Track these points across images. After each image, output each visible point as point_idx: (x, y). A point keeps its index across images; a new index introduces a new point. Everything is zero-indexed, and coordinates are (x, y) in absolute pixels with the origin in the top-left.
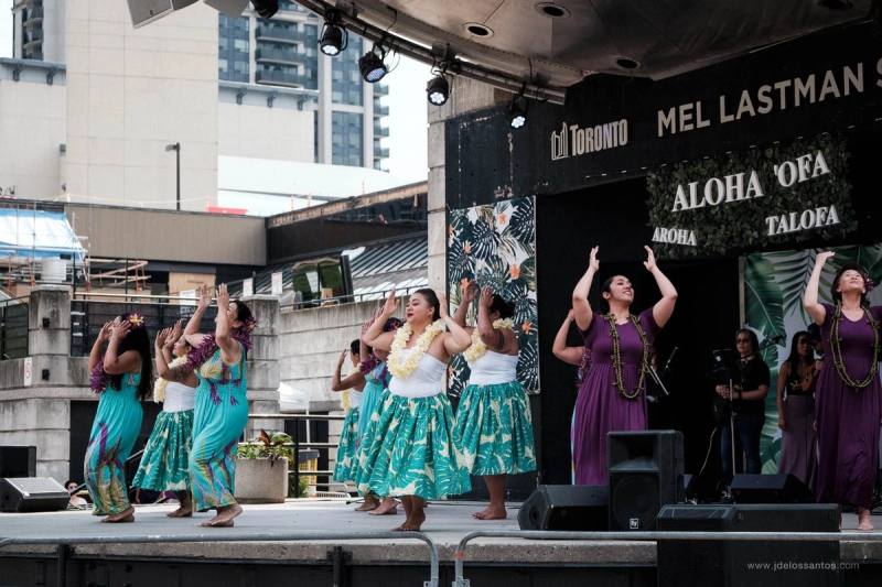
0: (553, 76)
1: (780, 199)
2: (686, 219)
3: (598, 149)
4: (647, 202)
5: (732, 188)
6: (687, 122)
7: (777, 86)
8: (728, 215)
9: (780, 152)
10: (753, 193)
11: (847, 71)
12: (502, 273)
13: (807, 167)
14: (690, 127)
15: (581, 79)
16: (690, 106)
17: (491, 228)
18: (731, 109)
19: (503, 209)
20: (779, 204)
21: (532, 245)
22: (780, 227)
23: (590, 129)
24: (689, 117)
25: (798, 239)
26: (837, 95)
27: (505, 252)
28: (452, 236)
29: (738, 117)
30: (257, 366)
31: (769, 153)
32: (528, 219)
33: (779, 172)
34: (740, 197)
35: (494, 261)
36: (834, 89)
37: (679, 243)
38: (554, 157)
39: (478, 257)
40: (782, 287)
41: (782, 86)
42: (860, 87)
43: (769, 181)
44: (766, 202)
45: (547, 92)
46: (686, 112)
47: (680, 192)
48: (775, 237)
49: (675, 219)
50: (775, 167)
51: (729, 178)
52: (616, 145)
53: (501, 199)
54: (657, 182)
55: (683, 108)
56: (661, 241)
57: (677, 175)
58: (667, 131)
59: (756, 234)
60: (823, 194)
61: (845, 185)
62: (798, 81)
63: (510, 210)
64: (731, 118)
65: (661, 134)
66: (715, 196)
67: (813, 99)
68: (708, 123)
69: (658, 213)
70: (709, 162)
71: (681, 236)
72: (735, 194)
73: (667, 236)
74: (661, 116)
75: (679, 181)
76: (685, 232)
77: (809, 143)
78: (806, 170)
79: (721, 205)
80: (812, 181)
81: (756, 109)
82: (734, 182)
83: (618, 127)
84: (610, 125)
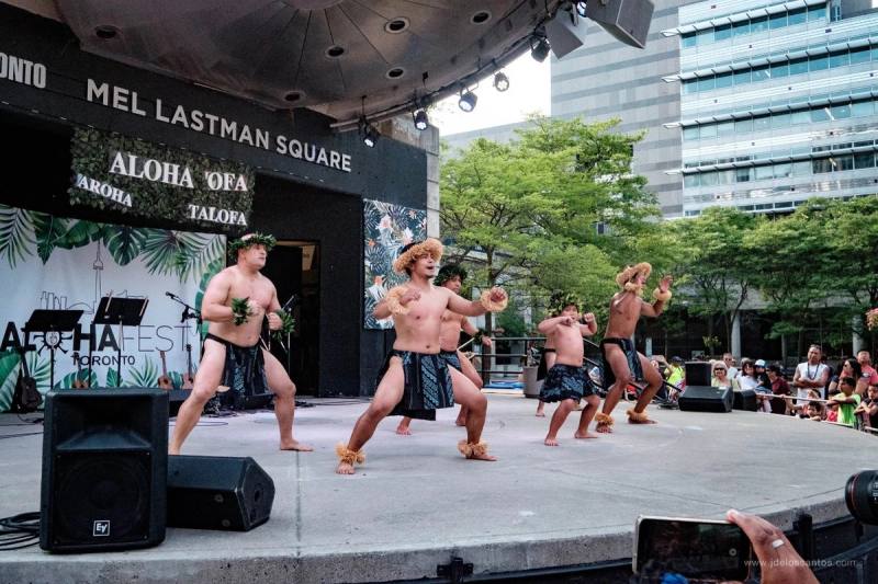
1: (205, 196)
2: (122, 183)
5: (166, 173)
6: (120, 102)
7: (208, 116)
8: (162, 191)
9: (210, 164)
10: (185, 183)
11: (258, 132)
13: (231, 182)
14: (125, 108)
16: (127, 92)
18: (169, 111)
20: (203, 199)
22: (201, 214)
24: (125, 100)
26: (251, 143)
29: (174, 122)
33: (209, 177)
34: (174, 182)
36: (249, 138)
37: (114, 198)
41: (213, 118)
42: (266, 144)
46: (120, 94)
47: (119, 157)
48: (195, 220)
50: (207, 173)
51: (166, 166)
52: (28, 82)
55: (116, 89)
56: (91, 189)
57: (111, 142)
58: (97, 100)
60: (238, 203)
61: (251, 203)
62: (224, 122)
64: (167, 120)
65: (90, 98)
66: (153, 173)
67: (234, 138)
68: (143, 113)
69: (86, 165)
70: (144, 144)
71: (115, 194)
72: (171, 177)
73: (99, 188)
74: (91, 84)
75: (118, 149)
76: (121, 193)
77: (231, 167)
78: (229, 184)
79: (157, 182)
80: (231, 192)
81: (189, 124)
82: (171, 169)
83: (32, 68)
84: (21, 61)
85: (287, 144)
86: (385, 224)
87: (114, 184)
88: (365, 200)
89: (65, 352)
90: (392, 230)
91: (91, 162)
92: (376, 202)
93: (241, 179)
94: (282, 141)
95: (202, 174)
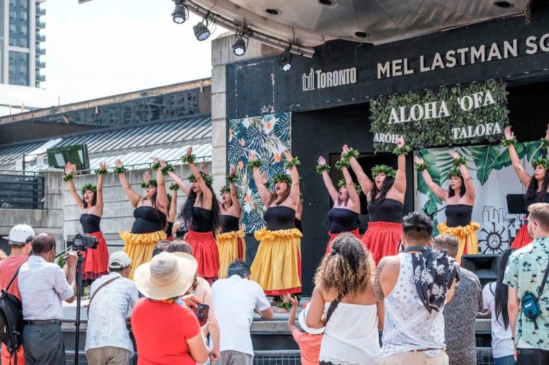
0: (306, 40)
1: (462, 118)
2: (398, 129)
3: (335, 85)
4: (370, 118)
6: (397, 71)
7: (459, 51)
8: (426, 126)
9: (462, 90)
10: (443, 114)
11: (506, 44)
12: (268, 158)
13: (480, 99)
14: (400, 73)
15: (324, 43)
16: (400, 61)
17: (260, 131)
18: (429, 62)
19: (269, 120)
20: (461, 121)
21: (289, 142)
22: (462, 134)
23: (330, 73)
24: (399, 67)
25: (472, 142)
26: (500, 57)
27: (271, 146)
28: (231, 136)
29: (433, 68)
30: (50, 213)
31: (454, 91)
32: (286, 126)
33: (461, 102)
34: (434, 116)
35: (262, 151)
36: (498, 54)
37: (393, 142)
38: (305, 89)
39: (251, 148)
40: (440, 169)
41: (462, 51)
42: (514, 53)
43: (454, 108)
44: (452, 119)
45: (303, 49)
46: (397, 65)
47: (393, 112)
48: (457, 141)
49: (389, 128)
50: (459, 99)
51: (427, 105)
52: (348, 82)
53: (266, 114)
54: (377, 106)
55: (394, 62)
56: (380, 141)
57: (390, 102)
58: (384, 76)
59: (444, 138)
60: (491, 115)
61: (505, 111)
62: (473, 49)
63: (274, 121)
64: (428, 69)
65: (379, 77)
66: (417, 114)
67: (483, 60)
68: (411, 72)
69: (378, 125)
70: (413, 95)
71: (394, 138)
72: (431, 114)
73: (384, 139)
74: (380, 66)
75: (394, 106)
77: (481, 86)
78: (479, 101)
79: (421, 121)
80: (483, 108)
81: (445, 65)
82: (430, 107)
83: (350, 72)
84: (344, 71)
85: (537, 42)
87: (392, 131)
93: (488, 94)
94: (531, 41)
95: (457, 101)
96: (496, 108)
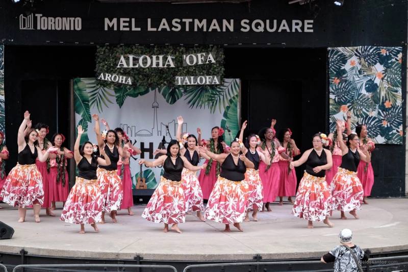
1: (186, 70)
2: (126, 72)
3: (58, 29)
5: (155, 61)
6: (124, 27)
7: (184, 20)
8: (152, 73)
9: (186, 50)
10: (168, 65)
11: (225, 22)
13: (203, 58)
14: (128, 29)
18: (156, 24)
20: (185, 72)
21: (2, 71)
22: (185, 82)
23: (53, 19)
24: (127, 24)
26: (219, 30)
29: (160, 29)
31: (181, 49)
33: (187, 59)
34: (161, 66)
36: (217, 27)
37: (120, 82)
38: (20, 29)
40: (89, 95)
41: (187, 21)
42: (231, 29)
43: (179, 61)
44: (176, 70)
46: (124, 22)
47: (122, 58)
48: (180, 86)
49: (117, 71)
50: (185, 56)
51: (154, 57)
52: (72, 29)
54: (104, 52)
55: (122, 20)
56: (106, 79)
57: (118, 50)
58: (111, 29)
59: (165, 82)
60: (211, 71)
61: (223, 69)
62: (197, 21)
64: (155, 29)
65: (106, 29)
66: (145, 62)
67: (205, 30)
68: (139, 29)
69: (103, 66)
70: (139, 47)
71: (121, 79)
72: (158, 64)
73: (111, 78)
74: (107, 20)
75: (122, 54)
76: (124, 77)
77: (203, 49)
78: (202, 60)
79: (148, 68)
80: (204, 65)
81: (171, 28)
82: (158, 58)
83: (74, 21)
84: (68, 18)
85: (250, 24)
86: (352, 63)
87: (120, 73)
88: (329, 48)
89: (136, 159)
90: (359, 67)
91: (106, 64)
92: (340, 49)
93: (210, 56)
94: (245, 23)
95: (182, 57)
96: (215, 66)
